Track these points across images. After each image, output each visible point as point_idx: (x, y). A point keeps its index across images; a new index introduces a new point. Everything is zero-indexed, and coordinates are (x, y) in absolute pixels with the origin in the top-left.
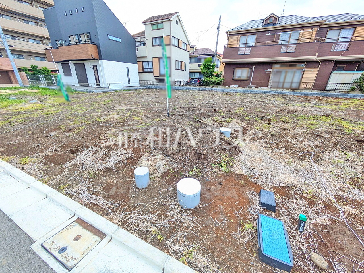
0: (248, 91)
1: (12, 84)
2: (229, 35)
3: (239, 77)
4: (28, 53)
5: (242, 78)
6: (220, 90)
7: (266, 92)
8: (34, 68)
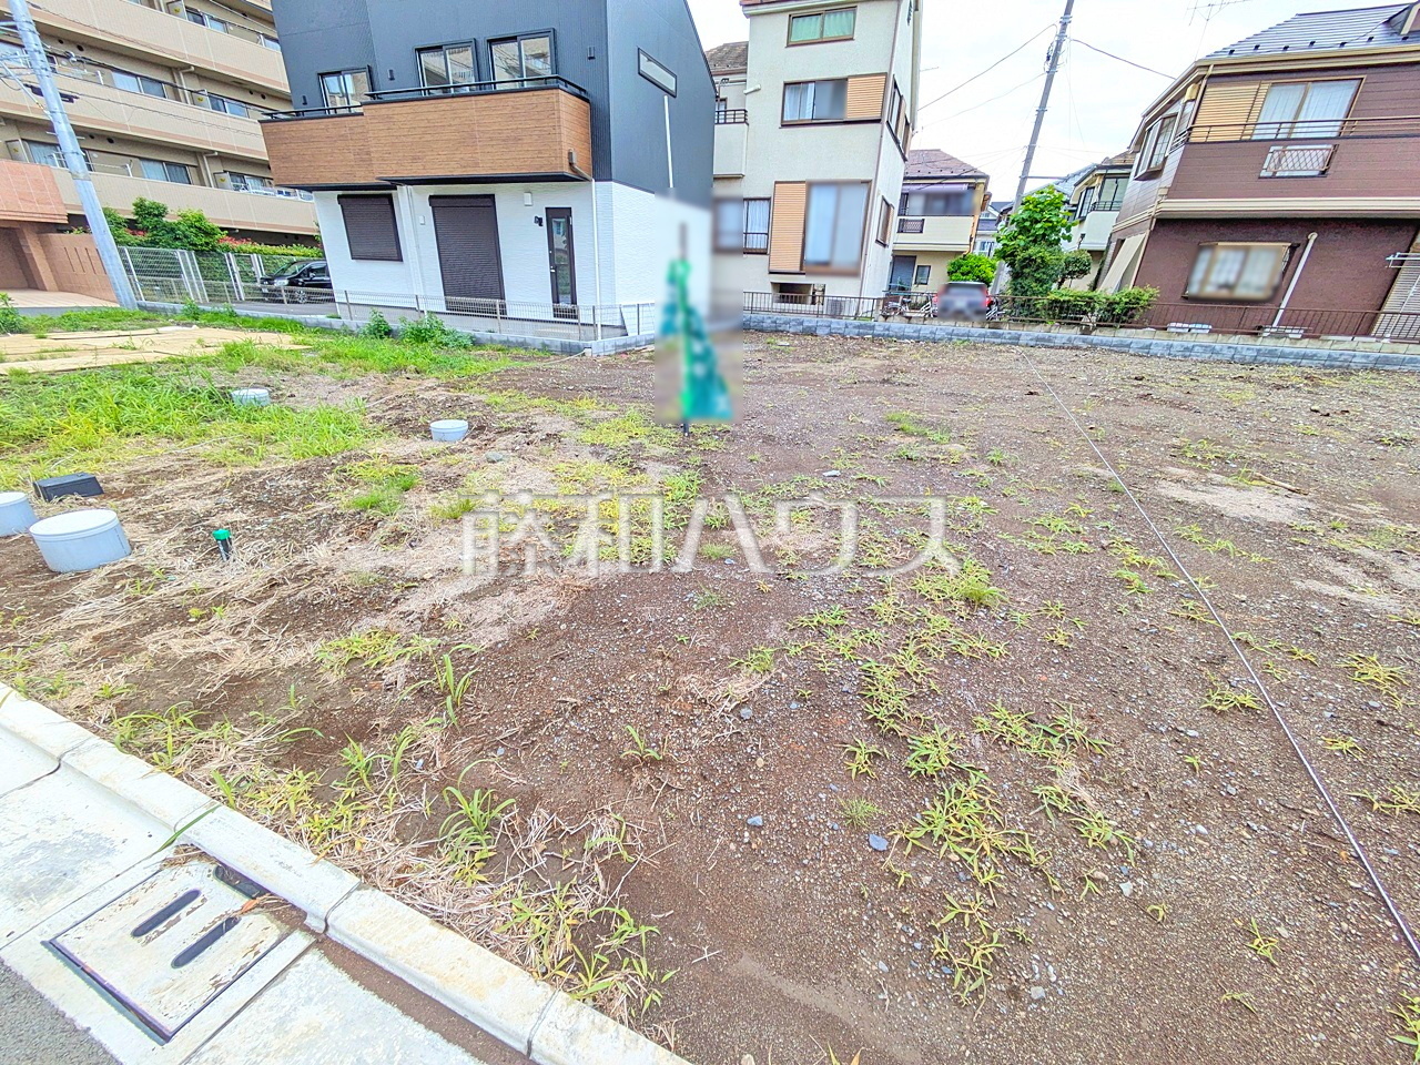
0: (1283, 355)
1: (37, 288)
2: (1211, 76)
3: (1227, 286)
4: (111, 141)
5: (1241, 292)
6: (1128, 346)
7: (1383, 361)
8: (149, 214)
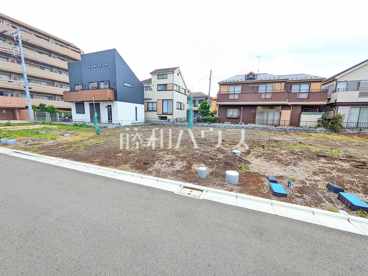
1: (15, 120)
2: (221, 85)
3: (231, 116)
4: (38, 93)
6: (216, 126)
7: (255, 128)
8: (42, 106)
